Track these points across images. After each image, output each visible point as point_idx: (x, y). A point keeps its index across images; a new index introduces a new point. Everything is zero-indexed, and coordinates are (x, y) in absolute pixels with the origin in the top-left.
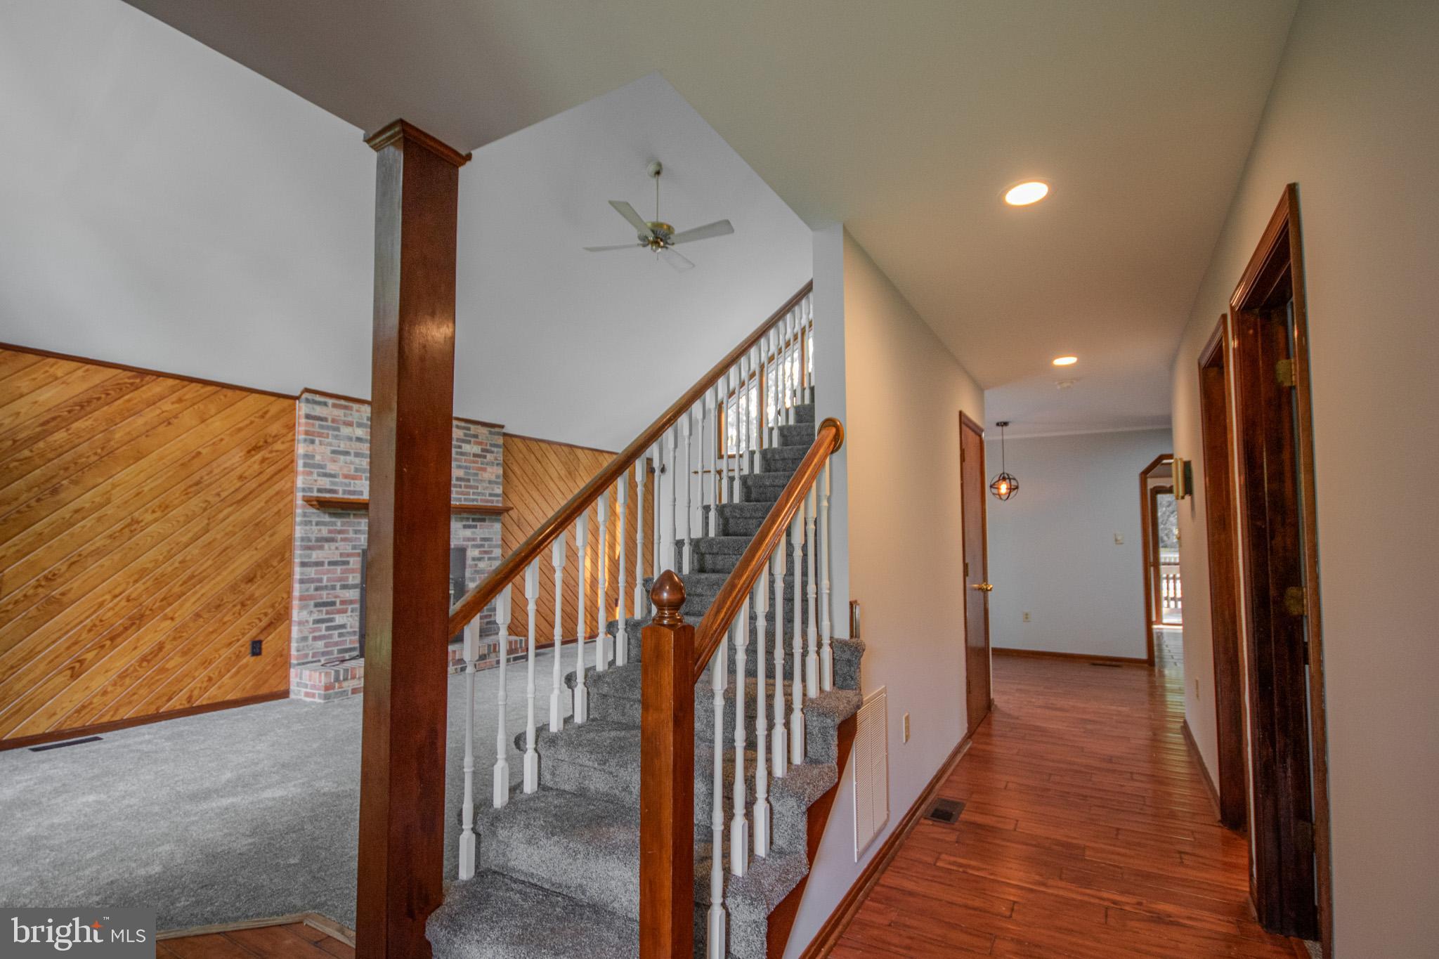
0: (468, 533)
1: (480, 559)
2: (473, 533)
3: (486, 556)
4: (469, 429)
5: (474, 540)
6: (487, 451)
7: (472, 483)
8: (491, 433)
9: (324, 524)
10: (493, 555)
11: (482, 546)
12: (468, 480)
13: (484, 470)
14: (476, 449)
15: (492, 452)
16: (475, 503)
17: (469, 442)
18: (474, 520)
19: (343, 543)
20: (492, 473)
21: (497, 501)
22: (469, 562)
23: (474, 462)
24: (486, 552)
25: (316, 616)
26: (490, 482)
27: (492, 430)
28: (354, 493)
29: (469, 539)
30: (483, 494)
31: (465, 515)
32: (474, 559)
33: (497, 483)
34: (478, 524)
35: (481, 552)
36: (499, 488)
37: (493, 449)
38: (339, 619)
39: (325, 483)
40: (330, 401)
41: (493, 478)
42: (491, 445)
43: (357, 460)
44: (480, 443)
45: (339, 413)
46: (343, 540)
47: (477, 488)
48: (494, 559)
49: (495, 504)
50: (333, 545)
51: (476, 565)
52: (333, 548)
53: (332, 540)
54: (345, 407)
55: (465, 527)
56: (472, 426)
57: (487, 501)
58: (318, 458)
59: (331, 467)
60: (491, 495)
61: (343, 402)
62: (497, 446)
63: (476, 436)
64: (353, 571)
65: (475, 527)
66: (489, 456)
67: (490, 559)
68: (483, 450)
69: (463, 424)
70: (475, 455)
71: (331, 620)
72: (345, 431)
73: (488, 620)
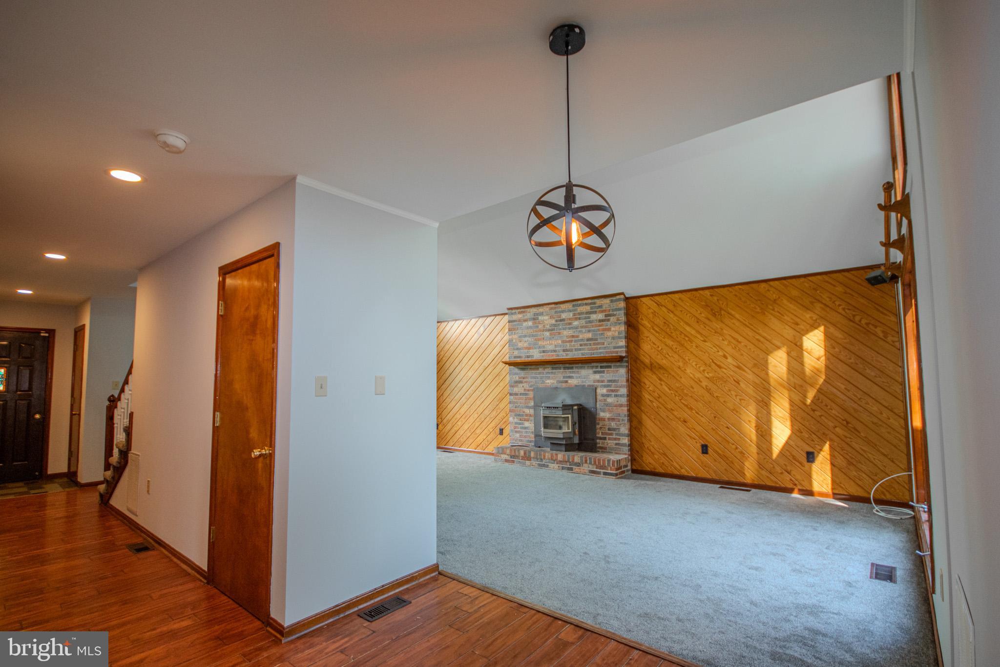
0: (597, 377)
1: (608, 396)
2: (601, 377)
3: (613, 394)
4: (594, 303)
5: (602, 381)
6: (610, 315)
7: (599, 341)
8: (612, 301)
9: (516, 374)
10: (619, 393)
11: (608, 386)
12: (596, 340)
13: (609, 330)
14: (601, 316)
15: (614, 315)
16: (602, 355)
17: (595, 312)
18: (601, 367)
19: (525, 384)
20: (615, 331)
21: (621, 352)
22: (599, 397)
23: (600, 326)
24: (612, 391)
25: (516, 420)
26: (613, 338)
27: (614, 298)
28: (528, 357)
29: (598, 381)
30: (608, 348)
31: (595, 364)
32: (603, 395)
33: (620, 338)
34: (606, 370)
35: (608, 391)
36: (622, 341)
37: (615, 313)
38: (527, 424)
39: (516, 353)
40: (517, 311)
41: (616, 334)
42: (613, 310)
43: (530, 339)
44: (602, 312)
45: (520, 316)
46: (526, 382)
47: (603, 344)
48: (621, 396)
49: (619, 354)
50: (521, 385)
51: (605, 400)
52: (522, 386)
53: (521, 382)
54: (524, 312)
55: (595, 372)
56: (596, 301)
57: (614, 352)
58: (514, 341)
59: (520, 345)
60: (615, 348)
61: (522, 310)
62: (619, 309)
63: (600, 307)
64: (530, 399)
65: (603, 372)
66: (612, 319)
67: (616, 396)
68: (606, 316)
69: (590, 301)
70: (600, 321)
71: (523, 424)
72: (525, 324)
73: (617, 442)
